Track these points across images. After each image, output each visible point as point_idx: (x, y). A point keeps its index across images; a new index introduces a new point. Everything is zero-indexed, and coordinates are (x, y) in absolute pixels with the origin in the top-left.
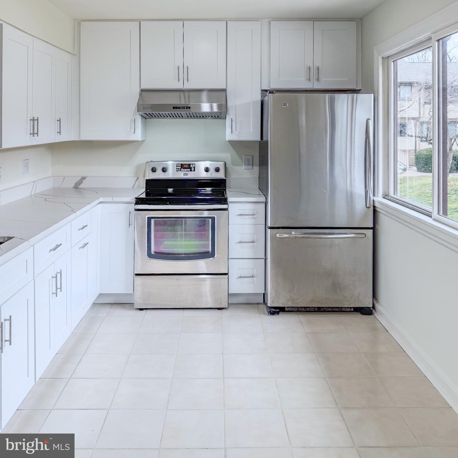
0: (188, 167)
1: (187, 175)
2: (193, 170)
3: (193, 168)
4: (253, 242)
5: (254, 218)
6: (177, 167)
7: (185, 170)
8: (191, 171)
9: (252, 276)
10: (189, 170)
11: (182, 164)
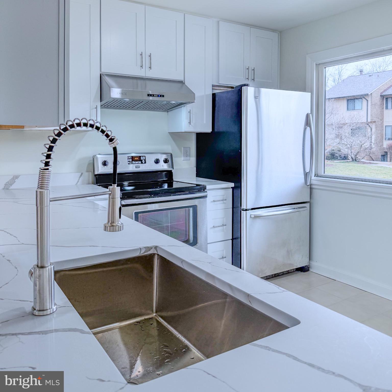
0: (139, 160)
1: (139, 167)
2: (144, 162)
3: (143, 160)
4: (223, 225)
5: (223, 203)
6: (129, 160)
7: (137, 162)
8: (142, 163)
9: (223, 257)
10: (140, 162)
11: (132, 157)
